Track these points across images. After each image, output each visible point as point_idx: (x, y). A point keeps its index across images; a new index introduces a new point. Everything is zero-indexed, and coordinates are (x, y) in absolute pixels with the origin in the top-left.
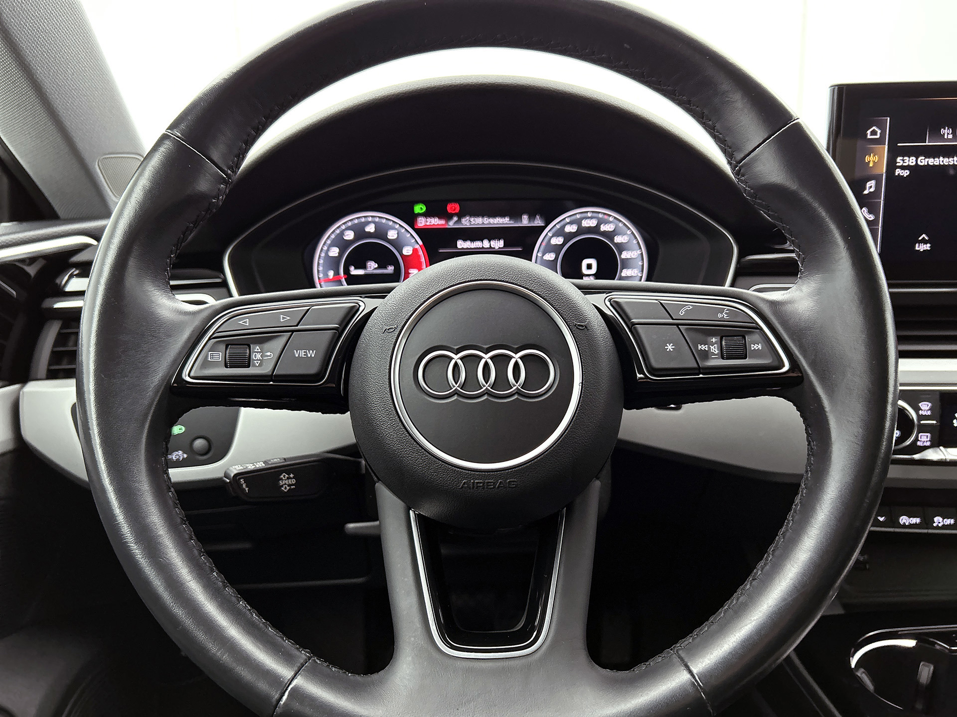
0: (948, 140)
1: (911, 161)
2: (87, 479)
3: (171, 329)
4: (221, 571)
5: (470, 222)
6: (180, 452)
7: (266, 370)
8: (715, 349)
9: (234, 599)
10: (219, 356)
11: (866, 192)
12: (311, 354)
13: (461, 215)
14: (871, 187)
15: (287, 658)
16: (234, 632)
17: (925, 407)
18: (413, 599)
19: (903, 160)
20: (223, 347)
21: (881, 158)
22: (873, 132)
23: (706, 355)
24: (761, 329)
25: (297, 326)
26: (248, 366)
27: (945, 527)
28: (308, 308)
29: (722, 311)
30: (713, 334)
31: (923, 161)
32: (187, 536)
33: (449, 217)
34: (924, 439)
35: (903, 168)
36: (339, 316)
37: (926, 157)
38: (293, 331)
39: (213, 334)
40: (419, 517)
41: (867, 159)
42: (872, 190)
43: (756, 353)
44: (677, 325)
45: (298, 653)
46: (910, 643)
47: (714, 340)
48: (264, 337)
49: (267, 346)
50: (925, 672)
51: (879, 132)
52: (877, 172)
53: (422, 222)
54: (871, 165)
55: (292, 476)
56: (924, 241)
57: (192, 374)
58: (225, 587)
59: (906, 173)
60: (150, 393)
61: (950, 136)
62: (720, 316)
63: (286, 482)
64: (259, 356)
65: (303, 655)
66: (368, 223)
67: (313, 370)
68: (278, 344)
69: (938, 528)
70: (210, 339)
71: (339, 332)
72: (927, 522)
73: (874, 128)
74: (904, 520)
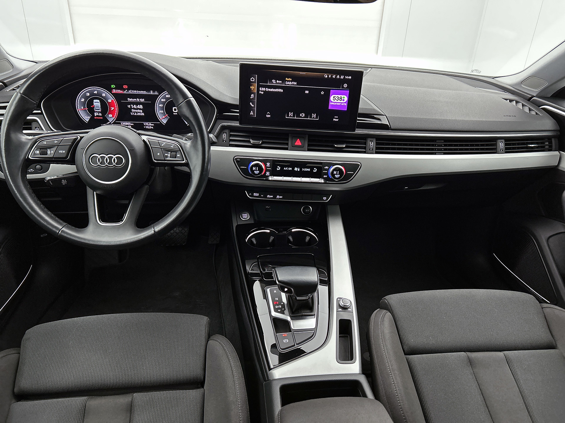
0: (274, 84)
1: (264, 89)
2: (5, 178)
3: (25, 144)
4: (43, 205)
5: (130, 92)
6: (32, 170)
7: (52, 156)
8: (169, 155)
9: (47, 211)
10: (38, 152)
11: (251, 98)
12: (64, 152)
13: (128, 89)
14: (252, 96)
15: (61, 224)
16: (47, 218)
17: (268, 164)
18: (93, 213)
19: (262, 89)
20: (39, 149)
21: (255, 87)
22: (252, 79)
23: (167, 157)
24: (181, 151)
25: (59, 144)
26: (47, 155)
27: (279, 199)
28: (62, 139)
29: (172, 145)
30: (169, 151)
31: (267, 90)
32: (34, 196)
33: (124, 90)
34: (268, 174)
35: (261, 91)
36: (71, 141)
37: (268, 89)
38: (58, 146)
39: (36, 146)
40: (96, 193)
41: (251, 87)
42: (253, 97)
43: (178, 157)
44: (161, 148)
45: (64, 223)
46: (269, 231)
47: (169, 153)
48: (50, 147)
49: (52, 149)
50: (272, 238)
51: (254, 79)
52: (254, 91)
53: (114, 91)
54: (252, 89)
55: (65, 180)
56: (269, 114)
57: (31, 157)
58: (44, 208)
59: (262, 93)
60: (20, 162)
61: (275, 83)
62: (171, 147)
63: (64, 182)
64: (49, 152)
65: (65, 224)
66: (95, 90)
67: (64, 156)
68: (55, 149)
69: (277, 199)
70: (35, 147)
71: (71, 146)
72: (275, 197)
73: (253, 78)
74: (268, 196)
